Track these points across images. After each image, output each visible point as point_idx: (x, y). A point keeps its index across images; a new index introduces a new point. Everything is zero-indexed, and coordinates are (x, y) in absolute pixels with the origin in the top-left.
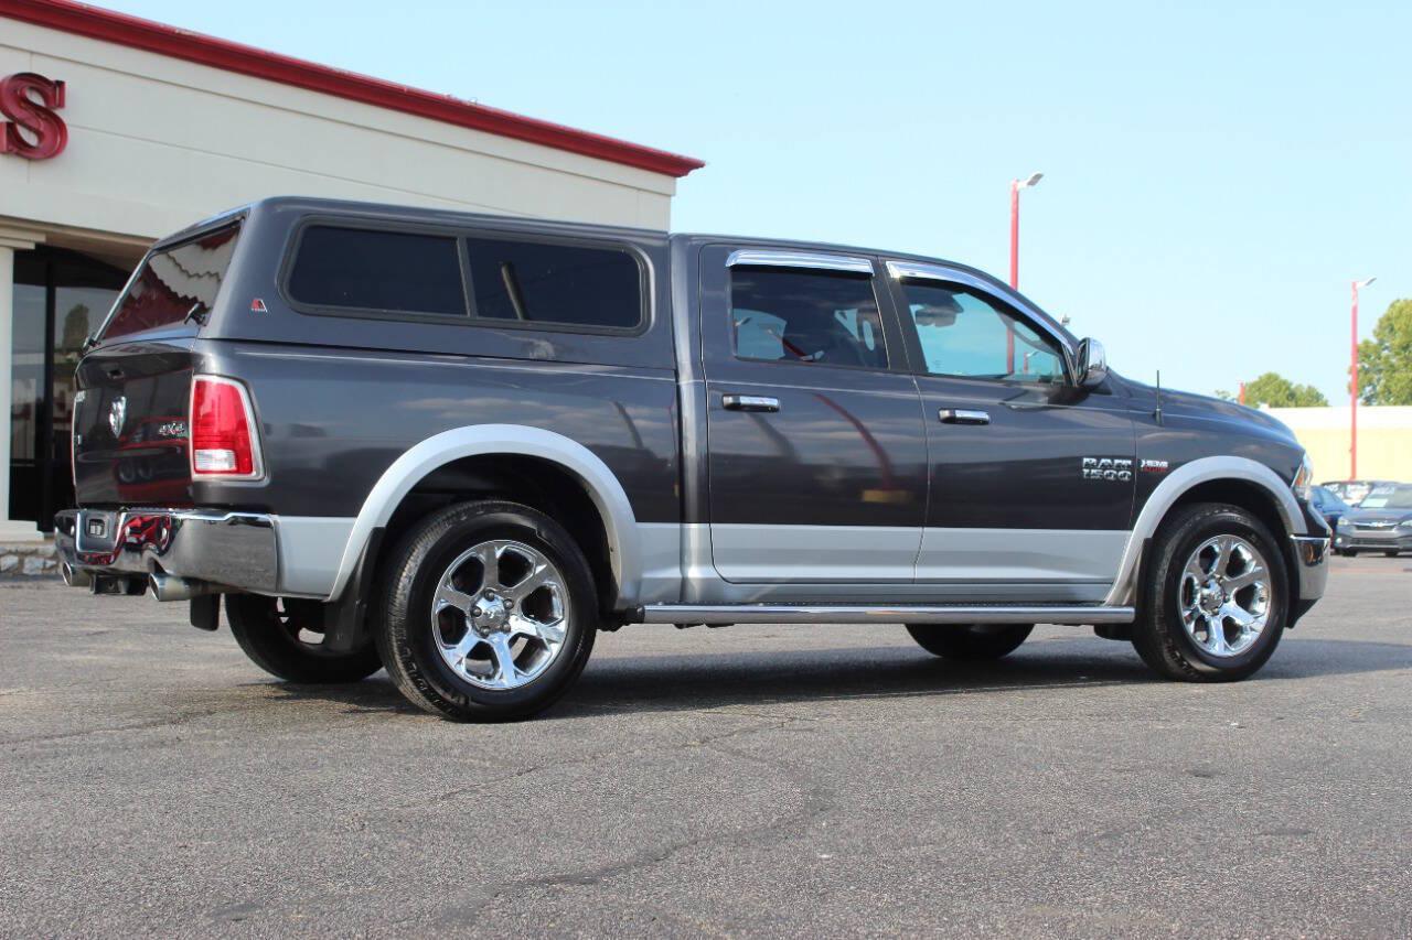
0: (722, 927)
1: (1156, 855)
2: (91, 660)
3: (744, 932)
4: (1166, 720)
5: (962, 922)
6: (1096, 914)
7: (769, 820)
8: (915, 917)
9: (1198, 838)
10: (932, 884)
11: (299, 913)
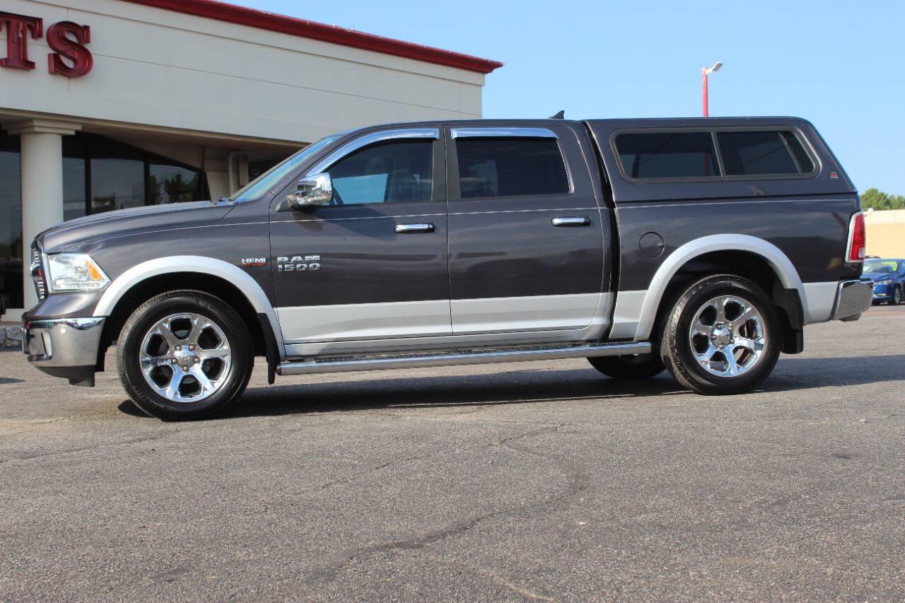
0: (508, 578)
1: (814, 516)
2: (107, 398)
3: (523, 582)
4: (816, 419)
5: (677, 571)
6: (773, 562)
7: (544, 498)
8: (644, 568)
9: (843, 503)
10: (656, 542)
11: (213, 574)
